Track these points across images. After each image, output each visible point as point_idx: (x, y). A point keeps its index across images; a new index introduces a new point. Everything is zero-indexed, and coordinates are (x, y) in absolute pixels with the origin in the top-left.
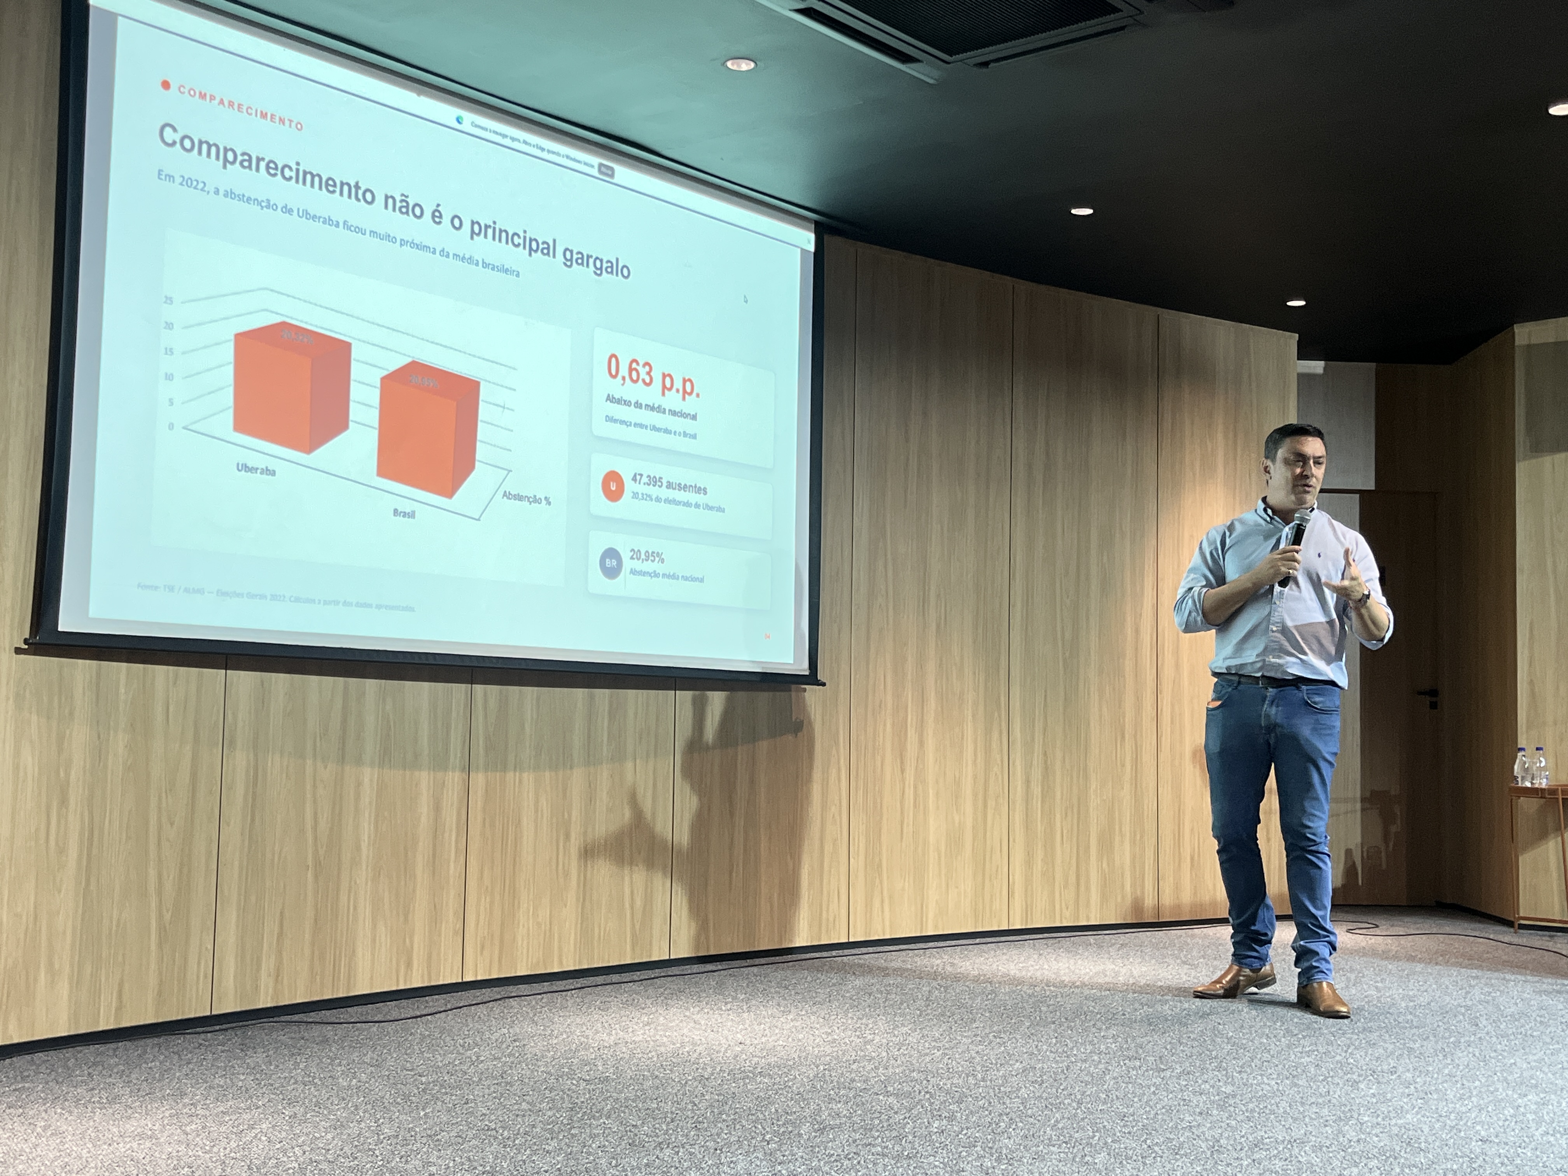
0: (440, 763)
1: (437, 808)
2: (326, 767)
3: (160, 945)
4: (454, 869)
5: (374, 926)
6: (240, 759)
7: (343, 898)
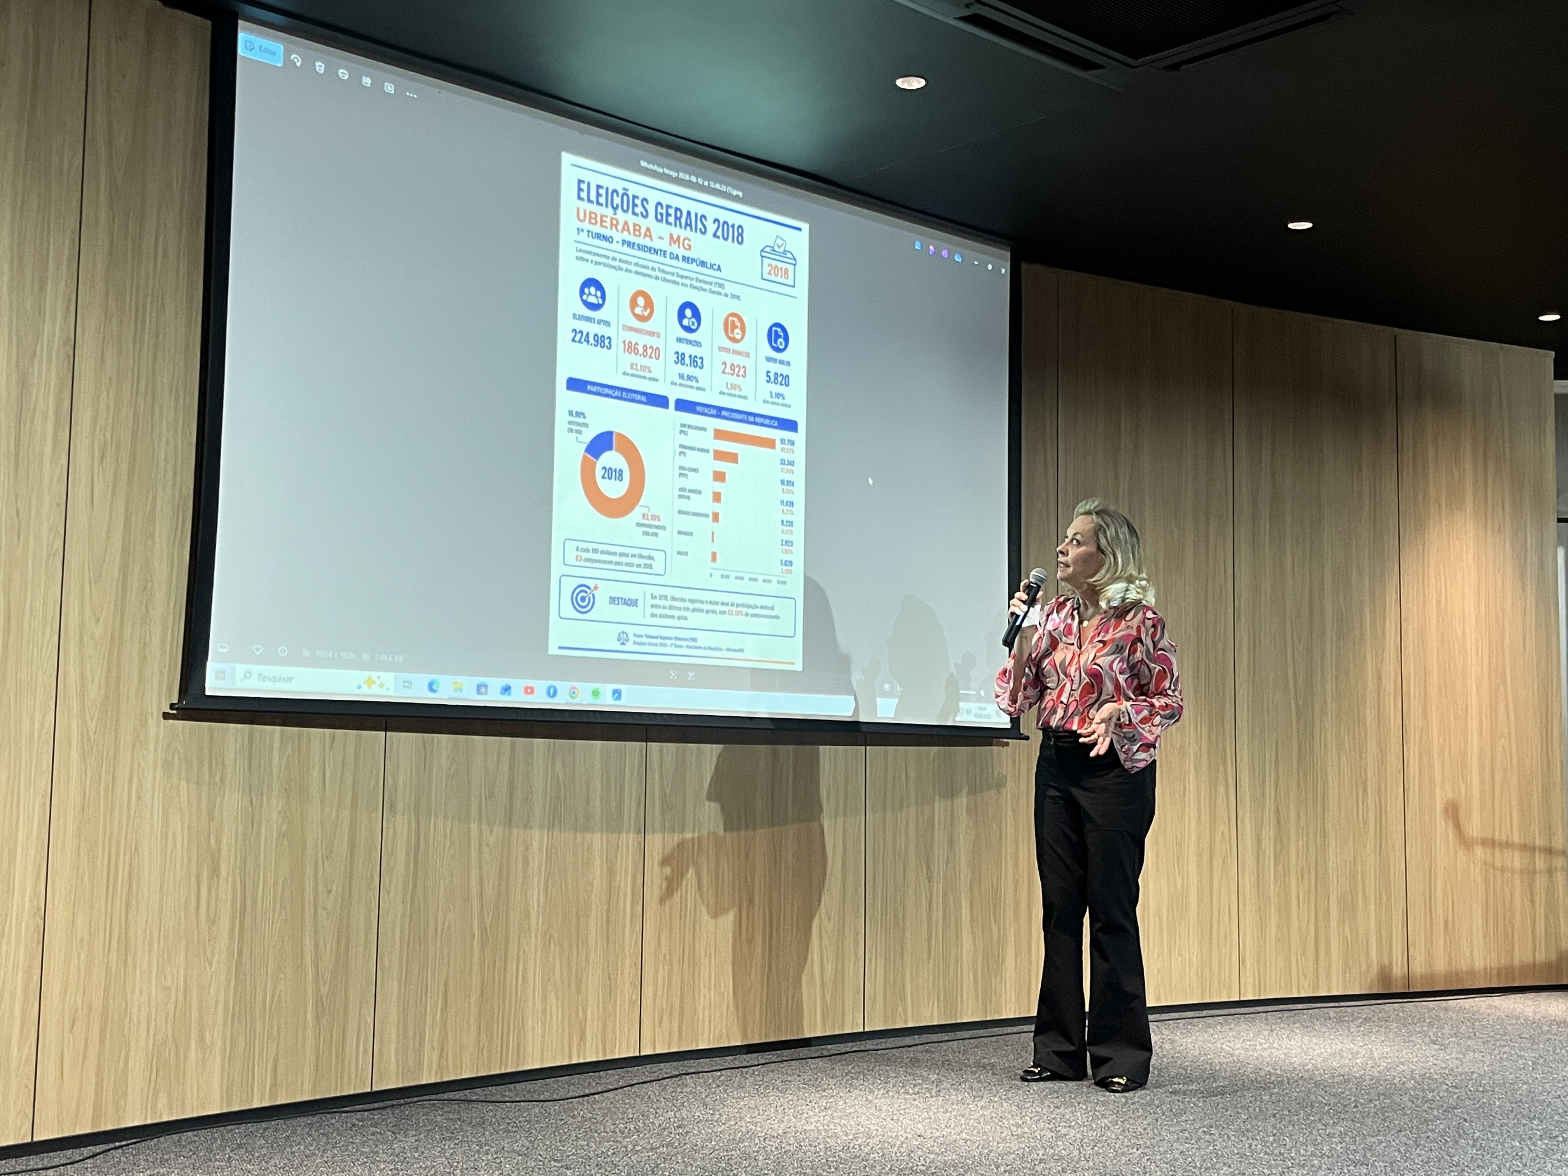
0: (613, 825)
1: (611, 873)
2: (491, 831)
3: (317, 1019)
4: (629, 937)
5: (545, 998)
6: (401, 824)
7: (512, 967)
